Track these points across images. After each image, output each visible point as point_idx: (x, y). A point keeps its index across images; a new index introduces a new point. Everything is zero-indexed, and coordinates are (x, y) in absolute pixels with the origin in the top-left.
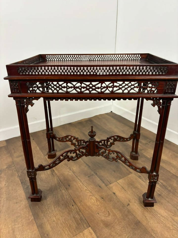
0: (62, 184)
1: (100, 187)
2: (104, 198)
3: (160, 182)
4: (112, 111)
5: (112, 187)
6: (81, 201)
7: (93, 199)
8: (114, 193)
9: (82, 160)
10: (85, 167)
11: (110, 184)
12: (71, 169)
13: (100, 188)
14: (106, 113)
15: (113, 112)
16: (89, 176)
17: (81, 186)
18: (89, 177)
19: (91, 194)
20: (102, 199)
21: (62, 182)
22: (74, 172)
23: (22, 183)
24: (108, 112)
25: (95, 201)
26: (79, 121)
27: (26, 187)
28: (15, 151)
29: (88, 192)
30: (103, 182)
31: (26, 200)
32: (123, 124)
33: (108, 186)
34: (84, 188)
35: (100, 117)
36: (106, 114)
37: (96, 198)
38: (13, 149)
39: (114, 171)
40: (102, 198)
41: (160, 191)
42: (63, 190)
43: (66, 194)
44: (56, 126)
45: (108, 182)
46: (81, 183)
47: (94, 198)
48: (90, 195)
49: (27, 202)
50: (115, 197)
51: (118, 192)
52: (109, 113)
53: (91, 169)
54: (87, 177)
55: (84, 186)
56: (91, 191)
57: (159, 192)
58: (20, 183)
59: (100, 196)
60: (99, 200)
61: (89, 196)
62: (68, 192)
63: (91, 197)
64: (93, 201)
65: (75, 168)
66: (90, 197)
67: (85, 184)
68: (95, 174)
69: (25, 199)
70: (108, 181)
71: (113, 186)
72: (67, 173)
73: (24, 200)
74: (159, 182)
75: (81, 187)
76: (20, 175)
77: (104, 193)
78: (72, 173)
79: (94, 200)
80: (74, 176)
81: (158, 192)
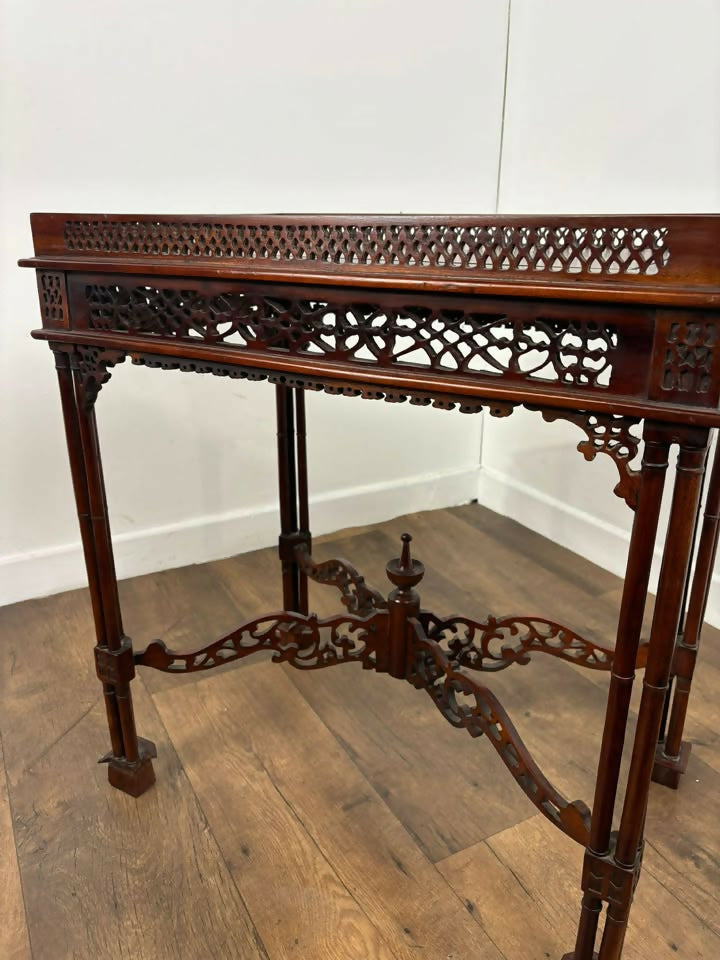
0: (211, 842)
1: (399, 865)
2: (419, 933)
3: (704, 851)
4: (475, 501)
5: (459, 871)
6: (297, 942)
7: (358, 932)
8: (471, 907)
9: (325, 723)
10: (336, 755)
11: (454, 851)
12: (266, 765)
13: (396, 869)
14: (451, 504)
15: (480, 502)
16: (349, 801)
17: (304, 853)
18: (346, 808)
19: (349, 904)
20: (406, 937)
21: (210, 831)
22: (276, 781)
23: (16, 824)
24: (460, 504)
25: (370, 947)
26: (325, 536)
27: (31, 848)
28: (17, 665)
29: (340, 891)
30: (417, 838)
31: (18, 919)
32: (525, 560)
33: (439, 865)
34: (318, 867)
35: (423, 524)
36: (449, 510)
37: (376, 928)
38: (13, 653)
39: (476, 785)
40: (407, 931)
41: (706, 902)
42: (212, 874)
43: (225, 896)
44: (222, 556)
45: (439, 839)
46: (304, 843)
47: (364, 928)
48: (345, 912)
49: (24, 929)
50: (471, 928)
51: (492, 898)
52: (464, 506)
53: (362, 770)
54: (339, 806)
55: (320, 858)
56: (350, 886)
57: (703, 909)
58: (9, 823)
59: (396, 919)
60: (388, 943)
61: (342, 917)
62: (233, 888)
63: (352, 920)
64: (359, 948)
65: (284, 762)
66: (345, 921)
67: (325, 847)
68: (377, 796)
69: (16, 912)
70: (443, 837)
71: (467, 864)
72: (244, 784)
73: (11, 920)
74: (704, 856)
75: (305, 861)
76: (14, 783)
77: (416, 904)
78: (268, 784)
79: (363, 941)
80: (277, 799)
81: (698, 910)
